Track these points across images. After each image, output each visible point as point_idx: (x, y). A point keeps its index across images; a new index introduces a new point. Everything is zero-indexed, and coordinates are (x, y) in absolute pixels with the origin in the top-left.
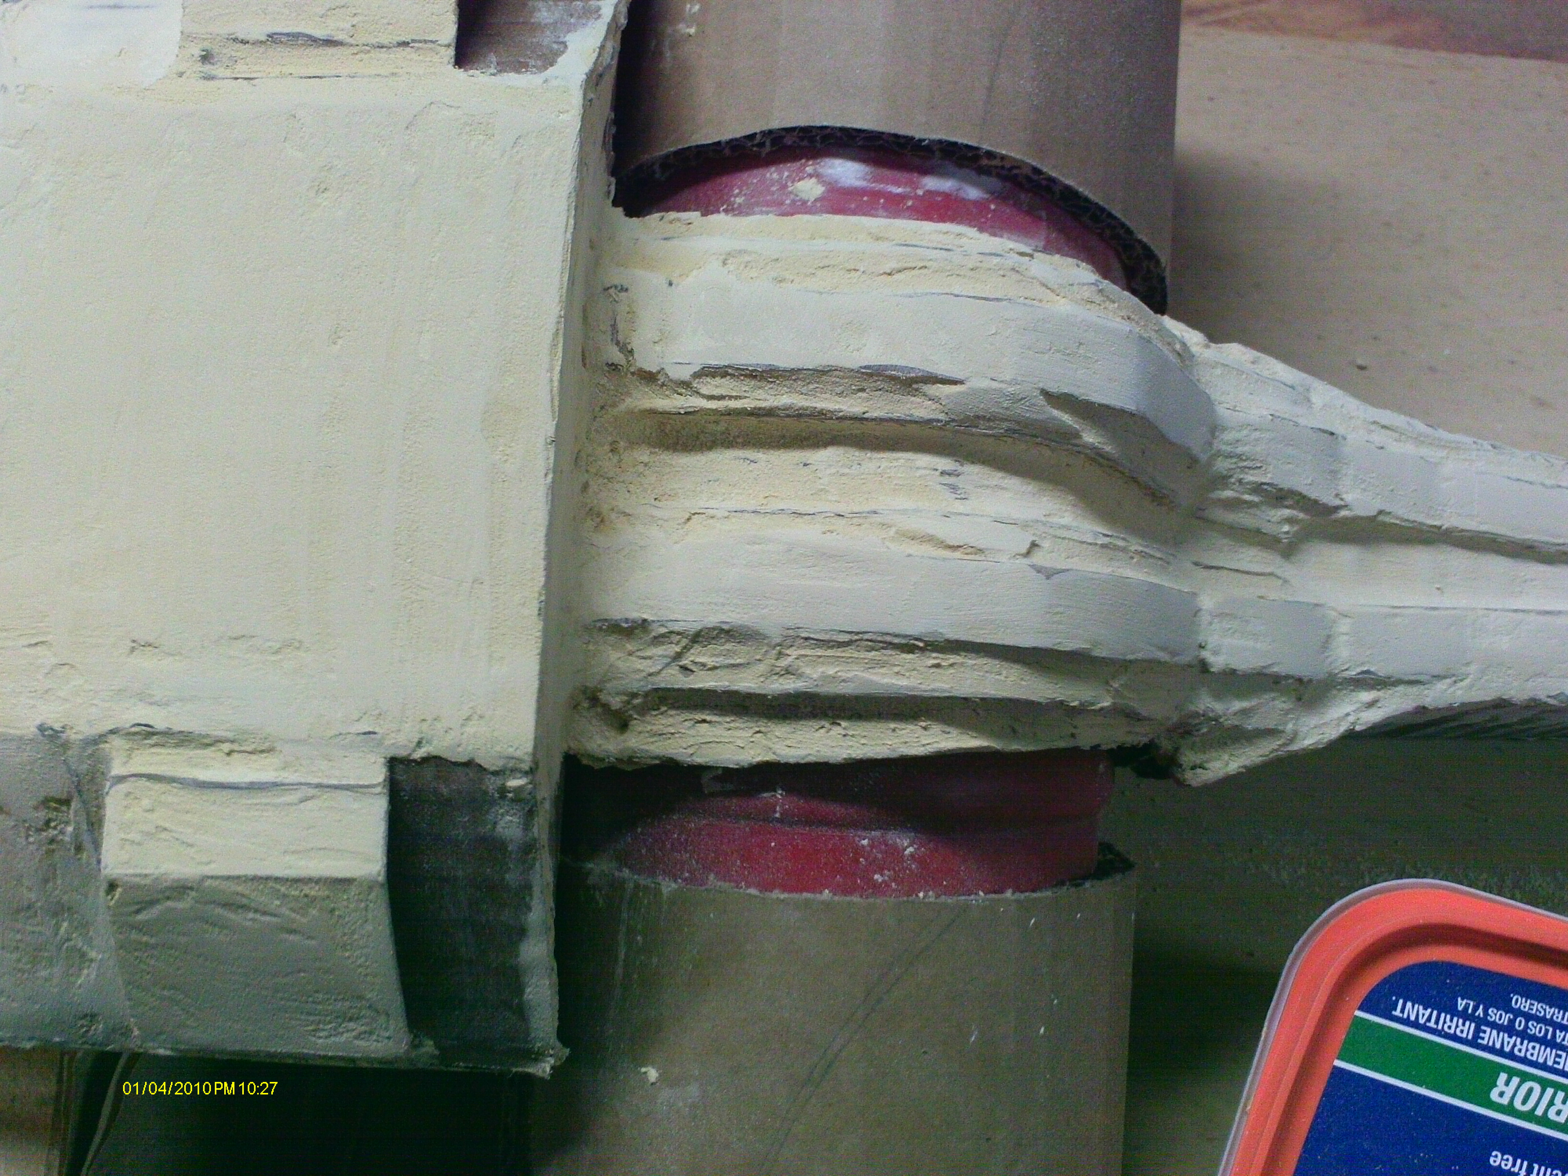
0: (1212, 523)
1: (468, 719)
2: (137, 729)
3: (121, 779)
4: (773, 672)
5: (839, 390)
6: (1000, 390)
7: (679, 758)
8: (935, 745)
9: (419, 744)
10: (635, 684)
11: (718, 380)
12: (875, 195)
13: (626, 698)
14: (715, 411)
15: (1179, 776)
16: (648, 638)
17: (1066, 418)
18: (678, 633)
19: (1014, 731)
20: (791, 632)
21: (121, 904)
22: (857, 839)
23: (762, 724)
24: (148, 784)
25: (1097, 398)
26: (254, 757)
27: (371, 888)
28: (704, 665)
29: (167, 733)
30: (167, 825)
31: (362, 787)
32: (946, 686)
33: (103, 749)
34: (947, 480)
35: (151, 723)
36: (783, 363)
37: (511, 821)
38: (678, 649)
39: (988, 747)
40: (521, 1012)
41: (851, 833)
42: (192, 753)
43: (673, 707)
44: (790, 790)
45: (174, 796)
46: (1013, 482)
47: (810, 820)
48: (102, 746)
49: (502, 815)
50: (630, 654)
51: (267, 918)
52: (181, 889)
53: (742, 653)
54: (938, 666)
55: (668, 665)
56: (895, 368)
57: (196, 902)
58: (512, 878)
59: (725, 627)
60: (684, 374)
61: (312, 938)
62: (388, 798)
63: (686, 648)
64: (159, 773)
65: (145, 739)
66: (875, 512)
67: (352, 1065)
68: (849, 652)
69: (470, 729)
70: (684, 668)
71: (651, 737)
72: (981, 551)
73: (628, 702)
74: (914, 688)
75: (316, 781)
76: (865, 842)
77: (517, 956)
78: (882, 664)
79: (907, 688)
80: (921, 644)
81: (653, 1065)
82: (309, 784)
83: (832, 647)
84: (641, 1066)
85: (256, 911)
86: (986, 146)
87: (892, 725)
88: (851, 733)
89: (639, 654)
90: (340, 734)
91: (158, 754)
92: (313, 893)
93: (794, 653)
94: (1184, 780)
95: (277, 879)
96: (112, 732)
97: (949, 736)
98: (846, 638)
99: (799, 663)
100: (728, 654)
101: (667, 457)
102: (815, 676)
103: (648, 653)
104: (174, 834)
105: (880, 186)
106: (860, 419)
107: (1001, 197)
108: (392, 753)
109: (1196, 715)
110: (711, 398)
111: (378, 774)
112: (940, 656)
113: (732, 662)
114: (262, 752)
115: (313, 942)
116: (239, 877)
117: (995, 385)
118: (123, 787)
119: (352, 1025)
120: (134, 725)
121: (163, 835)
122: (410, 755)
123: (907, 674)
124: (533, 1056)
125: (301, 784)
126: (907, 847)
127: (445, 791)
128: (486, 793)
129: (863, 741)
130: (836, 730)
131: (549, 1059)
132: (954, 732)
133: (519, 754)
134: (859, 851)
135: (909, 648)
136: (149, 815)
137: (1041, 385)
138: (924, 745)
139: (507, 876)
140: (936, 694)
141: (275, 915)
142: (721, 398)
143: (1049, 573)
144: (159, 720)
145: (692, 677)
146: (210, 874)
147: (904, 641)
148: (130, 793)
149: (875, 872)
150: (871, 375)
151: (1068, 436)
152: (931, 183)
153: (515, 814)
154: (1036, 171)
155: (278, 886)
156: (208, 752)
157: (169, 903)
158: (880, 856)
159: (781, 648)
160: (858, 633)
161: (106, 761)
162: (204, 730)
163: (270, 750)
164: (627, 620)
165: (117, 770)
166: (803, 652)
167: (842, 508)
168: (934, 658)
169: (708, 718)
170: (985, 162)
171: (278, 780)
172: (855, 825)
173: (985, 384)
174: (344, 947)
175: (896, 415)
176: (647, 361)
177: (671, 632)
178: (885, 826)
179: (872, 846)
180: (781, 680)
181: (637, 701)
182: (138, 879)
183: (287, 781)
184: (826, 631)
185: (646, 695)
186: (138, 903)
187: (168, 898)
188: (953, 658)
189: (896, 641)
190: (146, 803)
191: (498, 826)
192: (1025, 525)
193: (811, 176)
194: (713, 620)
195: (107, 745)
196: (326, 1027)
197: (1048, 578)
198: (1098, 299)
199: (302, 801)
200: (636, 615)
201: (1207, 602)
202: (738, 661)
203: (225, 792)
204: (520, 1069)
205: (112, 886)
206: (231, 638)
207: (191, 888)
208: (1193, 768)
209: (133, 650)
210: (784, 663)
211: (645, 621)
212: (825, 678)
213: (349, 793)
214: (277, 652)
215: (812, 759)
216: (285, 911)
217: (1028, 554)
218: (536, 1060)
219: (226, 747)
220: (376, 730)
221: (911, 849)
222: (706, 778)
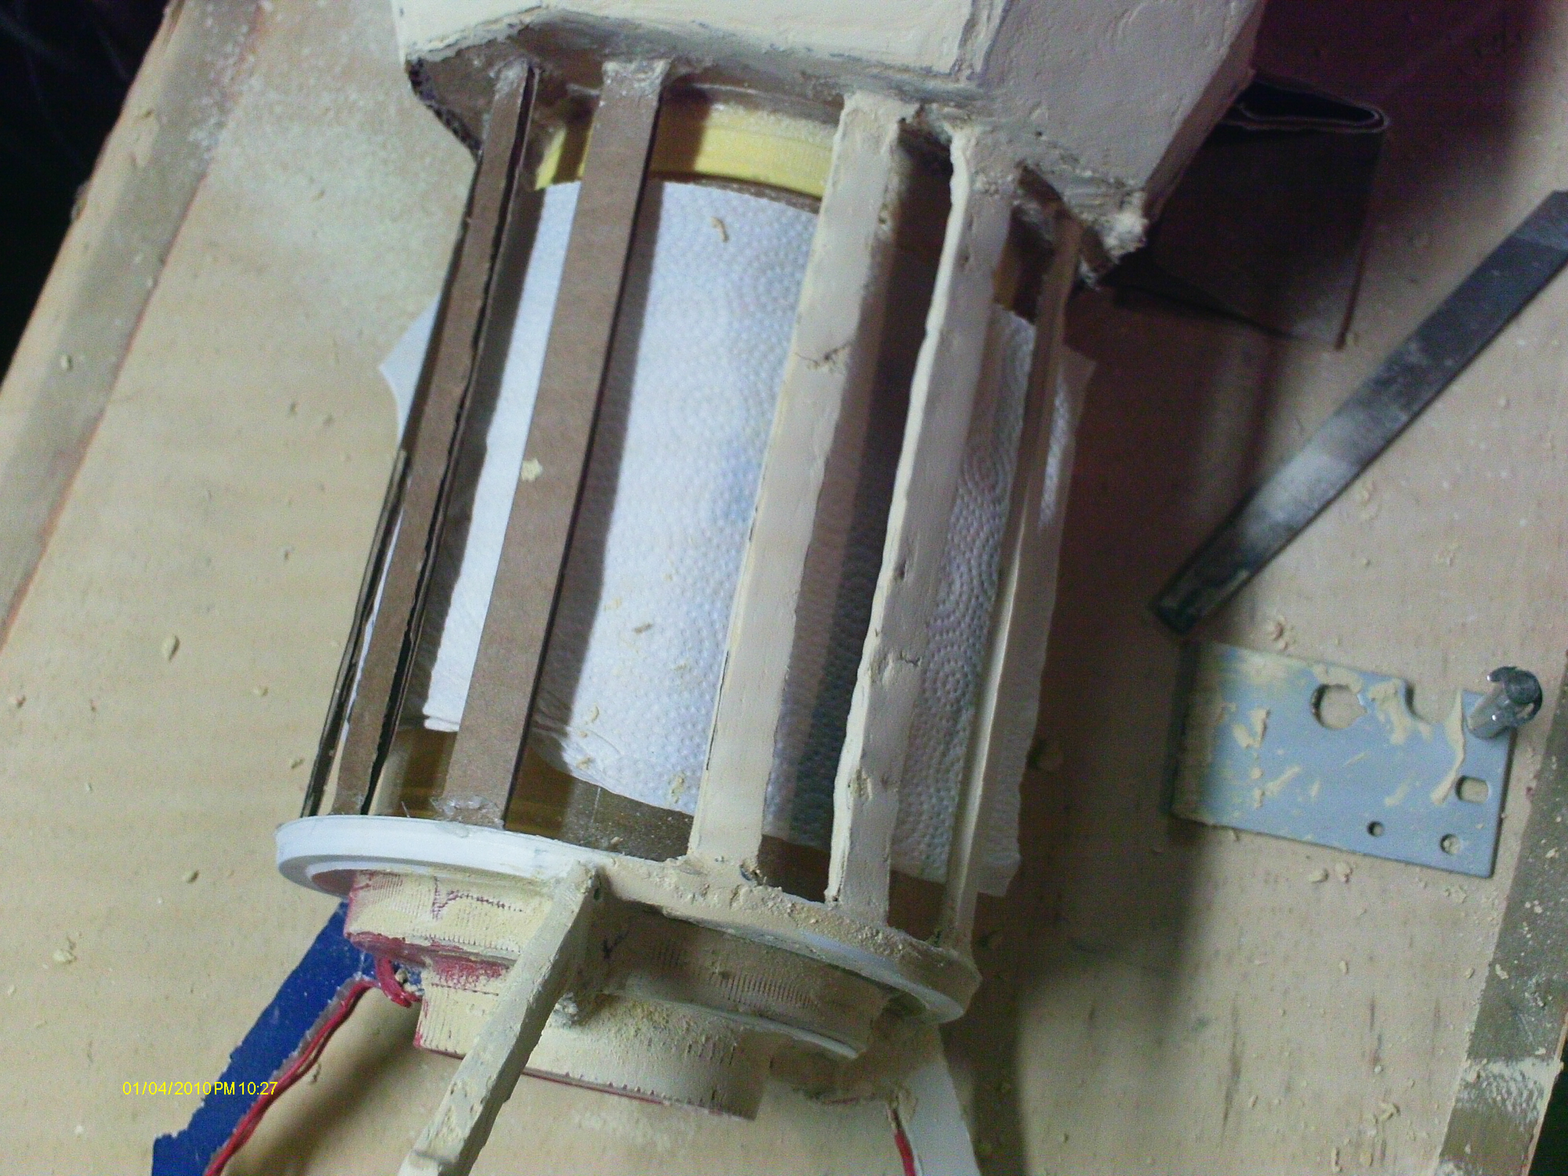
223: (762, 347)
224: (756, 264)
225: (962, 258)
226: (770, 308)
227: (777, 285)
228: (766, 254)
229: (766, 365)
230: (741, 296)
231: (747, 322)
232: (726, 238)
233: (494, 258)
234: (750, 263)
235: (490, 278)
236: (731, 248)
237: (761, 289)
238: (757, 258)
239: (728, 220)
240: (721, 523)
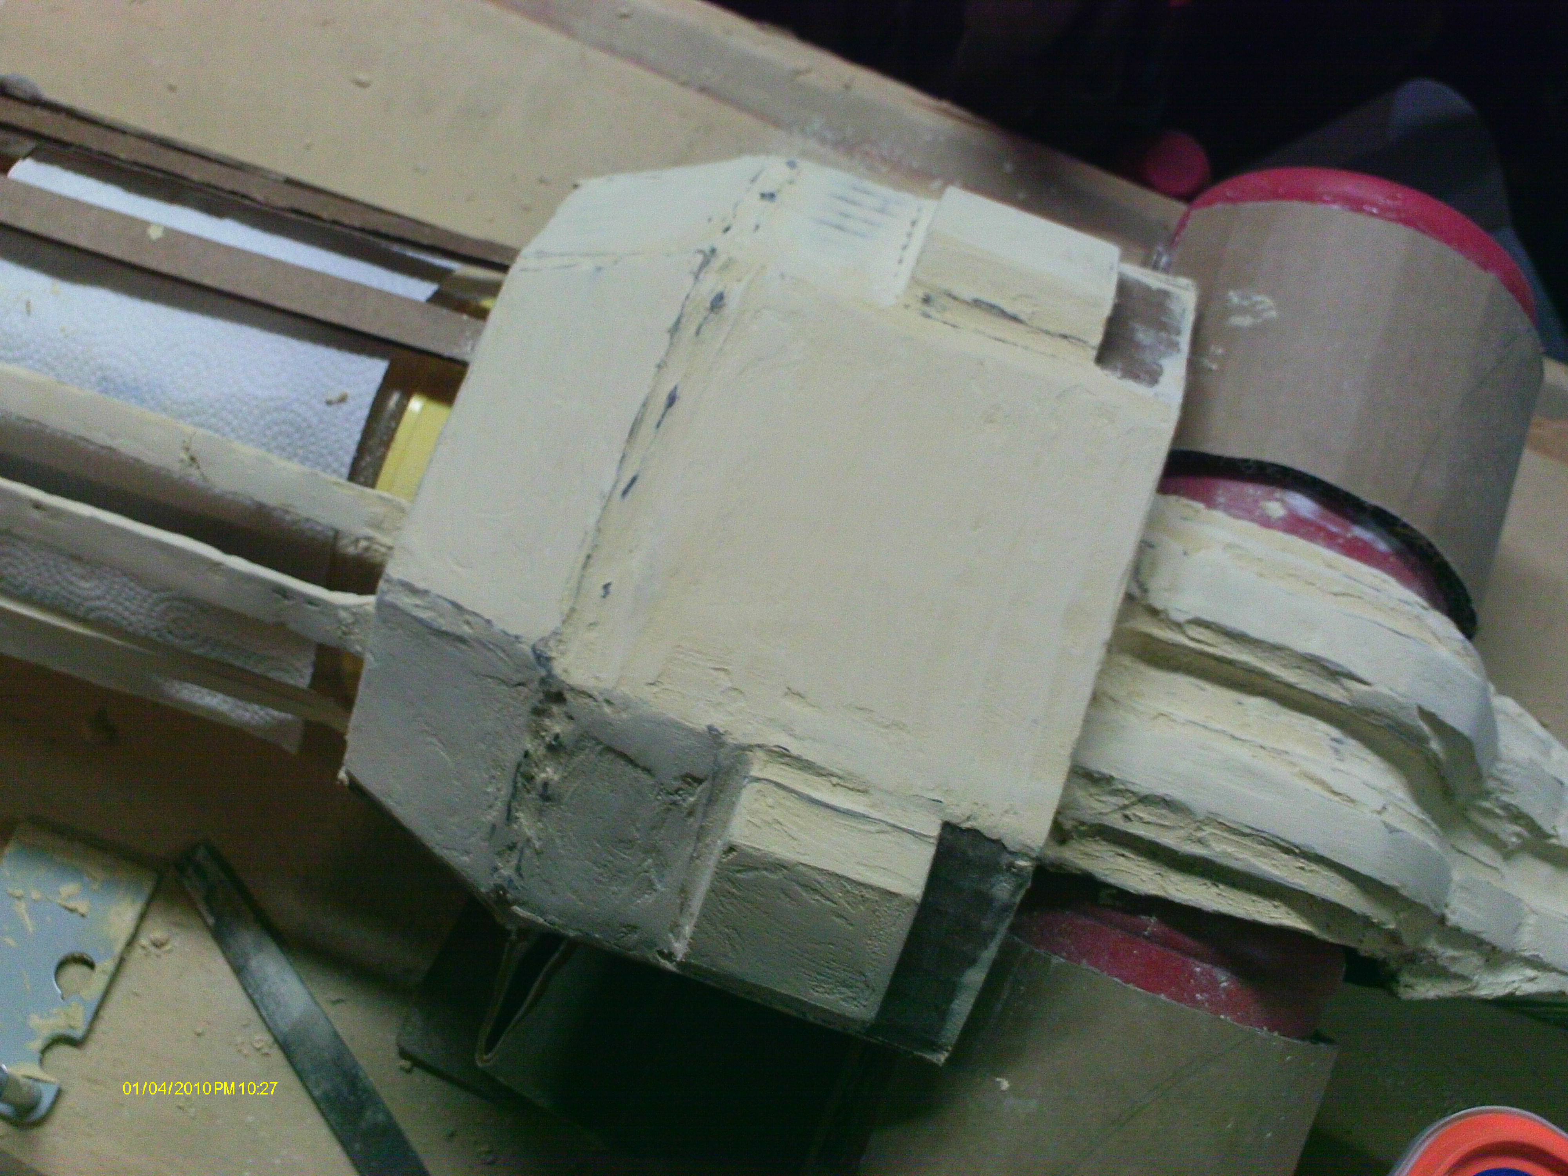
0: (1468, 820)
1: (1006, 812)
2: (777, 749)
3: (758, 780)
4: (1190, 839)
5: (1285, 662)
6: (1392, 698)
7: (1097, 875)
8: (1280, 920)
9: (968, 819)
10: (1087, 817)
11: (1202, 630)
12: (1320, 528)
13: (1076, 824)
14: (1192, 650)
15: (1394, 988)
16: (1108, 788)
17: (1426, 729)
18: (1132, 792)
19: (1328, 926)
20: (1211, 816)
21: (731, 863)
22: (1193, 965)
23: (1164, 870)
24: (775, 789)
25: (1450, 721)
26: (850, 792)
27: (908, 904)
28: (1141, 818)
29: (798, 759)
30: (781, 820)
31: (921, 835)
32: (1304, 883)
33: (746, 755)
34: (1335, 744)
35: (789, 748)
36: (1254, 632)
37: (1005, 887)
38: (1126, 802)
39: (1311, 932)
40: (943, 1015)
41: (1191, 961)
42: (808, 776)
43: (1105, 839)
44: (1162, 919)
45: (792, 803)
46: (1373, 758)
47: (1166, 943)
48: (747, 753)
49: (1001, 881)
50: (1091, 795)
51: (828, 903)
52: (780, 866)
53: (1170, 819)
54: (1302, 868)
55: (1114, 811)
56: (1328, 661)
57: (785, 878)
58: (986, 924)
59: (1168, 798)
60: (1181, 618)
61: (852, 925)
62: (936, 848)
63: (1133, 804)
64: (783, 783)
65: (778, 757)
66: (1287, 752)
67: (801, 1016)
68: (1247, 841)
69: (1006, 819)
70: (1127, 818)
71: (1081, 854)
72: (1352, 801)
73: (1076, 827)
74: (1282, 879)
75: (891, 821)
76: (1198, 970)
77: (960, 977)
78: (1264, 855)
79: (1277, 876)
80: (1297, 851)
81: (1007, 1077)
82: (887, 823)
83: (1235, 834)
84: (997, 1076)
85: (823, 896)
86: (1405, 519)
87: (1254, 898)
88: (1224, 894)
89: (1097, 797)
90: (917, 795)
91: (784, 770)
92: (867, 896)
93: (1208, 830)
94: (1397, 993)
95: (848, 879)
96: (759, 746)
97: (1289, 916)
98: (1248, 831)
99: (1209, 838)
100: (1161, 816)
101: (1142, 667)
102: (1218, 850)
103: (1103, 798)
104: (784, 828)
105: (1322, 523)
106: (1290, 686)
107: (1399, 554)
108: (947, 819)
109: (1424, 950)
110: (1193, 639)
111: (935, 831)
112: (1306, 862)
113: (1162, 822)
114: (859, 791)
115: (851, 928)
116: (822, 870)
117: (1390, 693)
118: (757, 786)
119: (844, 990)
120: (775, 746)
121: (777, 826)
122: (959, 823)
123: (1281, 867)
124: (934, 1047)
125: (881, 821)
126: (1223, 982)
127: (971, 853)
128: (998, 863)
129: (1230, 902)
130: (1214, 890)
131: (945, 1052)
132: (1294, 915)
133: (1033, 845)
134: (1192, 974)
135: (1287, 851)
136: (770, 810)
137: (1420, 702)
138: (1271, 917)
139: (983, 922)
140: (1296, 887)
141: (835, 903)
142: (1199, 641)
143: (1392, 830)
144: (795, 748)
145: (1129, 824)
146: (803, 862)
147: (1287, 846)
148: (761, 791)
149: (1198, 992)
150: (1310, 661)
151: (1420, 740)
152: (1358, 532)
153: (1010, 883)
154: (1431, 546)
155: (845, 884)
156: (819, 780)
157: (765, 873)
158: (1204, 982)
159: (1201, 824)
160: (1258, 831)
161: (747, 763)
162: (823, 764)
163: (865, 792)
164: (1099, 773)
165: (755, 772)
166: (1214, 831)
167: (1267, 744)
168: (1302, 863)
169: (1127, 854)
170: (1399, 529)
171: (866, 813)
172: (1196, 956)
173: (1385, 691)
174: (870, 937)
175: (1316, 692)
176: (1158, 600)
177: (1127, 790)
178: (1215, 963)
179: (1202, 974)
180: (1193, 845)
181: (1083, 828)
182: (750, 850)
183: (870, 815)
184: (1234, 822)
185: (1092, 826)
186: (743, 866)
187: (766, 869)
188: (1314, 867)
189: (1282, 844)
190: (770, 801)
191: (995, 888)
192: (1381, 792)
193: (1277, 500)
194: (1161, 790)
195: (751, 753)
196: (825, 986)
197: (1391, 832)
198: (1462, 652)
199: (878, 832)
200: (1106, 770)
201: (1457, 875)
202: (1167, 823)
203: (829, 811)
204: (920, 1054)
205: (731, 849)
206: (857, 708)
207: (785, 868)
208: (1406, 986)
209: (786, 694)
210: (1199, 834)
211: (1112, 777)
212: (1226, 854)
213: (912, 836)
214: (887, 727)
215: (1191, 903)
216: (842, 901)
217: (1379, 813)
218: (935, 1051)
219: (835, 780)
220: (942, 800)
221: (1225, 984)
222: (1103, 893)
223: (235, 422)
224: (304, 425)
225: (284, 592)
226: (268, 433)
227: (288, 441)
228: (313, 435)
229: (221, 424)
230: (277, 409)
231: (256, 412)
232: (329, 403)
233: (362, 230)
234: (305, 420)
235: (345, 226)
236: (321, 407)
237: (284, 427)
238: (309, 427)
239: (345, 407)
240: (99, 374)
